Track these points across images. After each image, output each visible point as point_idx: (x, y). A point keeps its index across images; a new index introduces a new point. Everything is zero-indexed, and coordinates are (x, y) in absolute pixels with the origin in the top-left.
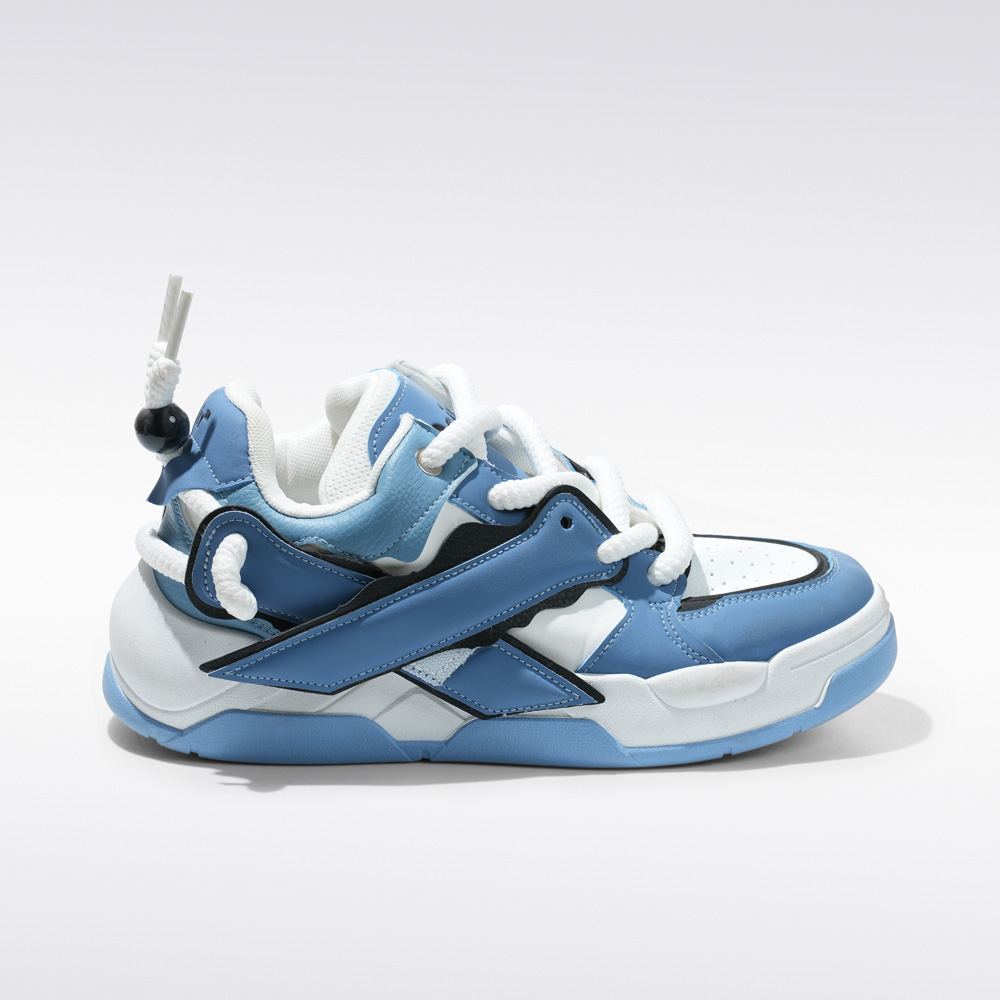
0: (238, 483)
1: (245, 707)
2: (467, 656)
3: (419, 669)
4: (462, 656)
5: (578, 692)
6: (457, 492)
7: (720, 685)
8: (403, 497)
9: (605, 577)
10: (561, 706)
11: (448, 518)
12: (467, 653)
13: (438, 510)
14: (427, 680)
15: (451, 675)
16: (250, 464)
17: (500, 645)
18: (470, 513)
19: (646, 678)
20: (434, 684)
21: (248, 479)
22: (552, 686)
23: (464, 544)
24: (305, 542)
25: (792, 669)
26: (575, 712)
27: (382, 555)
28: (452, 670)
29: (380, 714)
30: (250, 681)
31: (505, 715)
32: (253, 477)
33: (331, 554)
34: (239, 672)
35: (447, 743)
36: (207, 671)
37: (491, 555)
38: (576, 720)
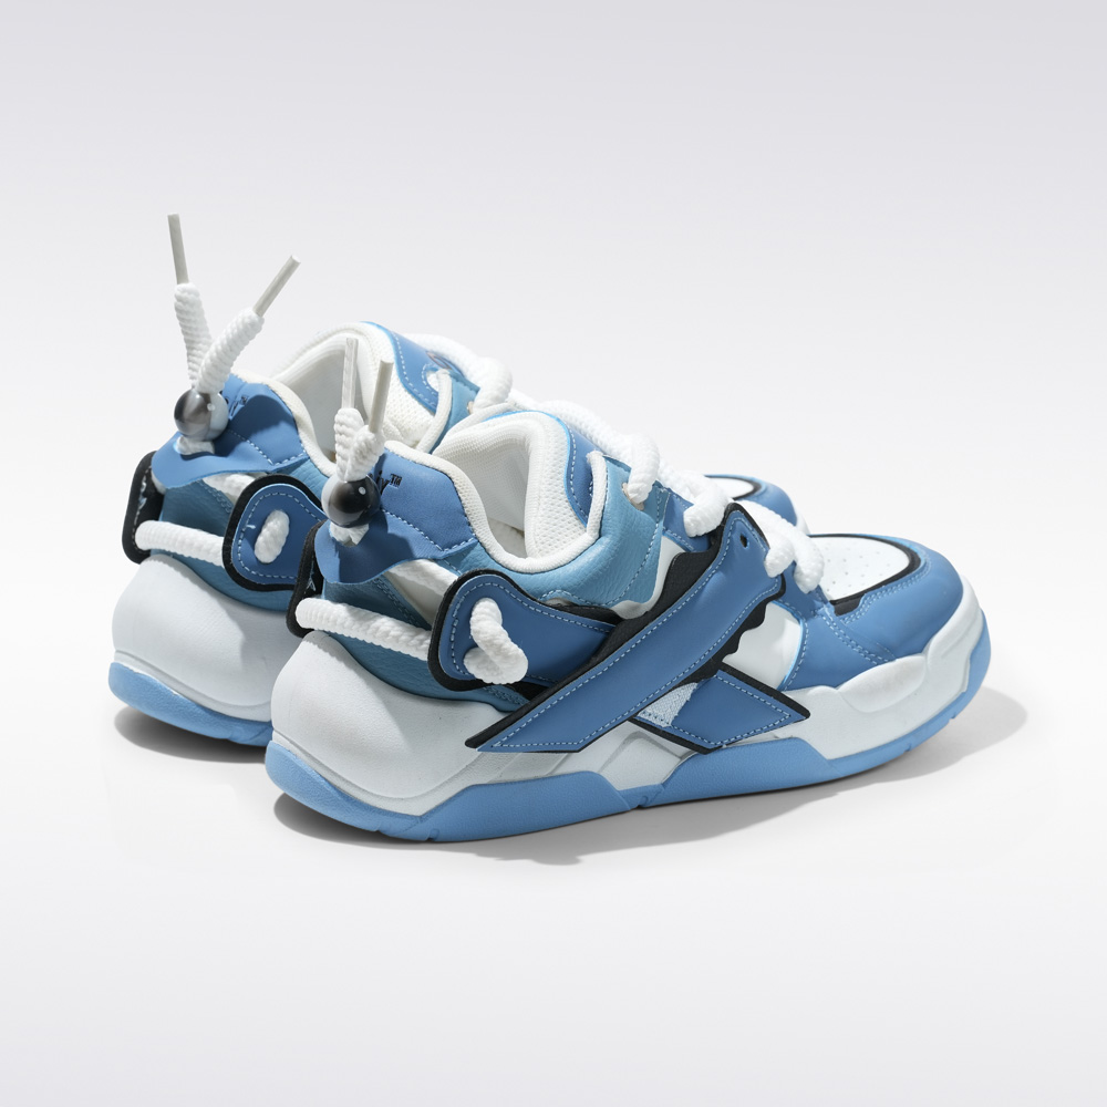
0: (462, 546)
1: (486, 781)
2: (691, 691)
3: (650, 713)
4: (688, 691)
5: (788, 712)
6: (665, 525)
7: (900, 682)
9: (771, 593)
10: (774, 728)
11: (668, 550)
12: (692, 687)
13: (659, 545)
14: (657, 722)
15: (679, 713)
16: (469, 524)
17: (720, 675)
18: (679, 544)
19: (835, 686)
20: (664, 725)
21: (471, 541)
23: (686, 571)
24: (548, 597)
25: (943, 657)
26: (782, 733)
27: (621, 599)
28: (679, 708)
29: (605, 766)
31: (725, 746)
32: (476, 537)
33: (575, 605)
34: (506, 742)
35: (664, 784)
36: (475, 747)
38: (785, 740)
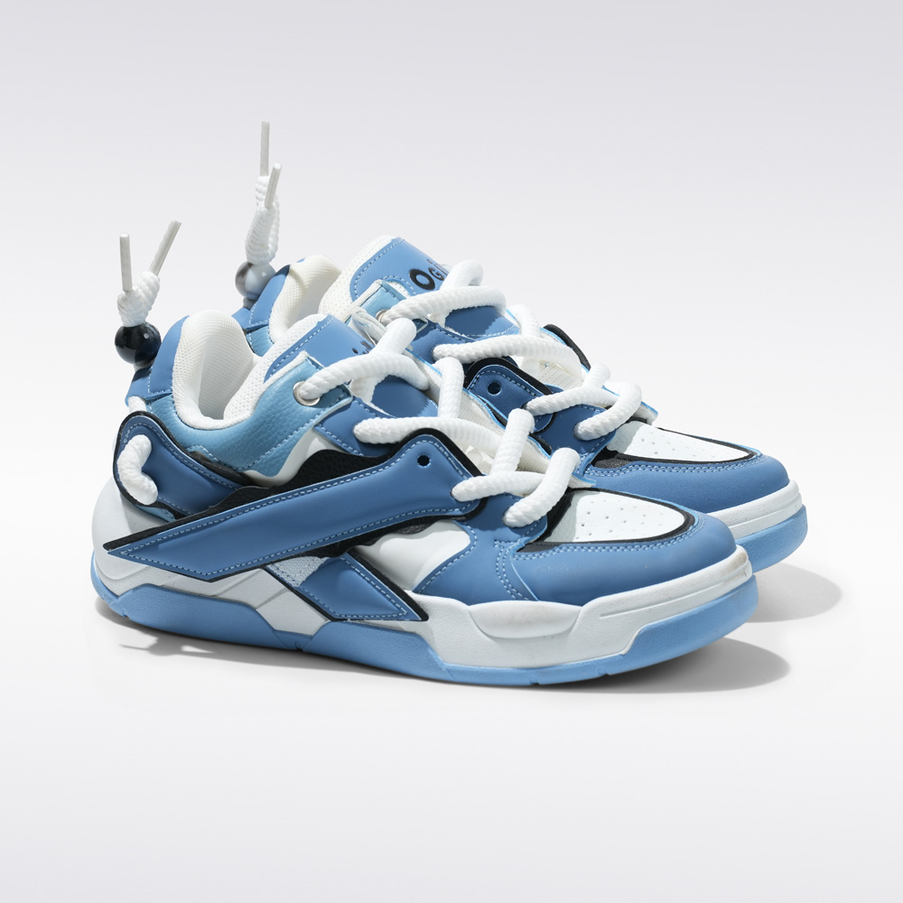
0: (159, 394)
1: (159, 584)
2: (319, 564)
3: (281, 568)
4: (315, 563)
5: (406, 609)
6: (322, 422)
7: (528, 622)
8: (271, 421)
9: (457, 512)
10: (392, 618)
12: (318, 561)
13: (301, 435)
14: (288, 580)
15: (306, 579)
16: (172, 379)
17: (346, 557)
18: (331, 442)
19: (469, 605)
20: (294, 585)
21: (168, 391)
22: (385, 599)
23: (321, 467)
24: (193, 450)
25: (602, 615)
26: (405, 625)
27: (251, 468)
28: (307, 575)
29: (262, 605)
30: (140, 561)
31: (349, 621)
32: (171, 390)
33: (210, 461)
34: (131, 553)
35: (312, 637)
36: (107, 549)
37: (345, 479)
38: (407, 632)
